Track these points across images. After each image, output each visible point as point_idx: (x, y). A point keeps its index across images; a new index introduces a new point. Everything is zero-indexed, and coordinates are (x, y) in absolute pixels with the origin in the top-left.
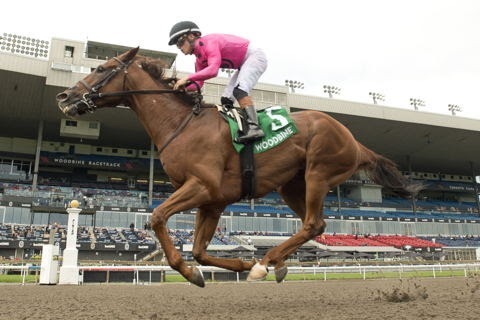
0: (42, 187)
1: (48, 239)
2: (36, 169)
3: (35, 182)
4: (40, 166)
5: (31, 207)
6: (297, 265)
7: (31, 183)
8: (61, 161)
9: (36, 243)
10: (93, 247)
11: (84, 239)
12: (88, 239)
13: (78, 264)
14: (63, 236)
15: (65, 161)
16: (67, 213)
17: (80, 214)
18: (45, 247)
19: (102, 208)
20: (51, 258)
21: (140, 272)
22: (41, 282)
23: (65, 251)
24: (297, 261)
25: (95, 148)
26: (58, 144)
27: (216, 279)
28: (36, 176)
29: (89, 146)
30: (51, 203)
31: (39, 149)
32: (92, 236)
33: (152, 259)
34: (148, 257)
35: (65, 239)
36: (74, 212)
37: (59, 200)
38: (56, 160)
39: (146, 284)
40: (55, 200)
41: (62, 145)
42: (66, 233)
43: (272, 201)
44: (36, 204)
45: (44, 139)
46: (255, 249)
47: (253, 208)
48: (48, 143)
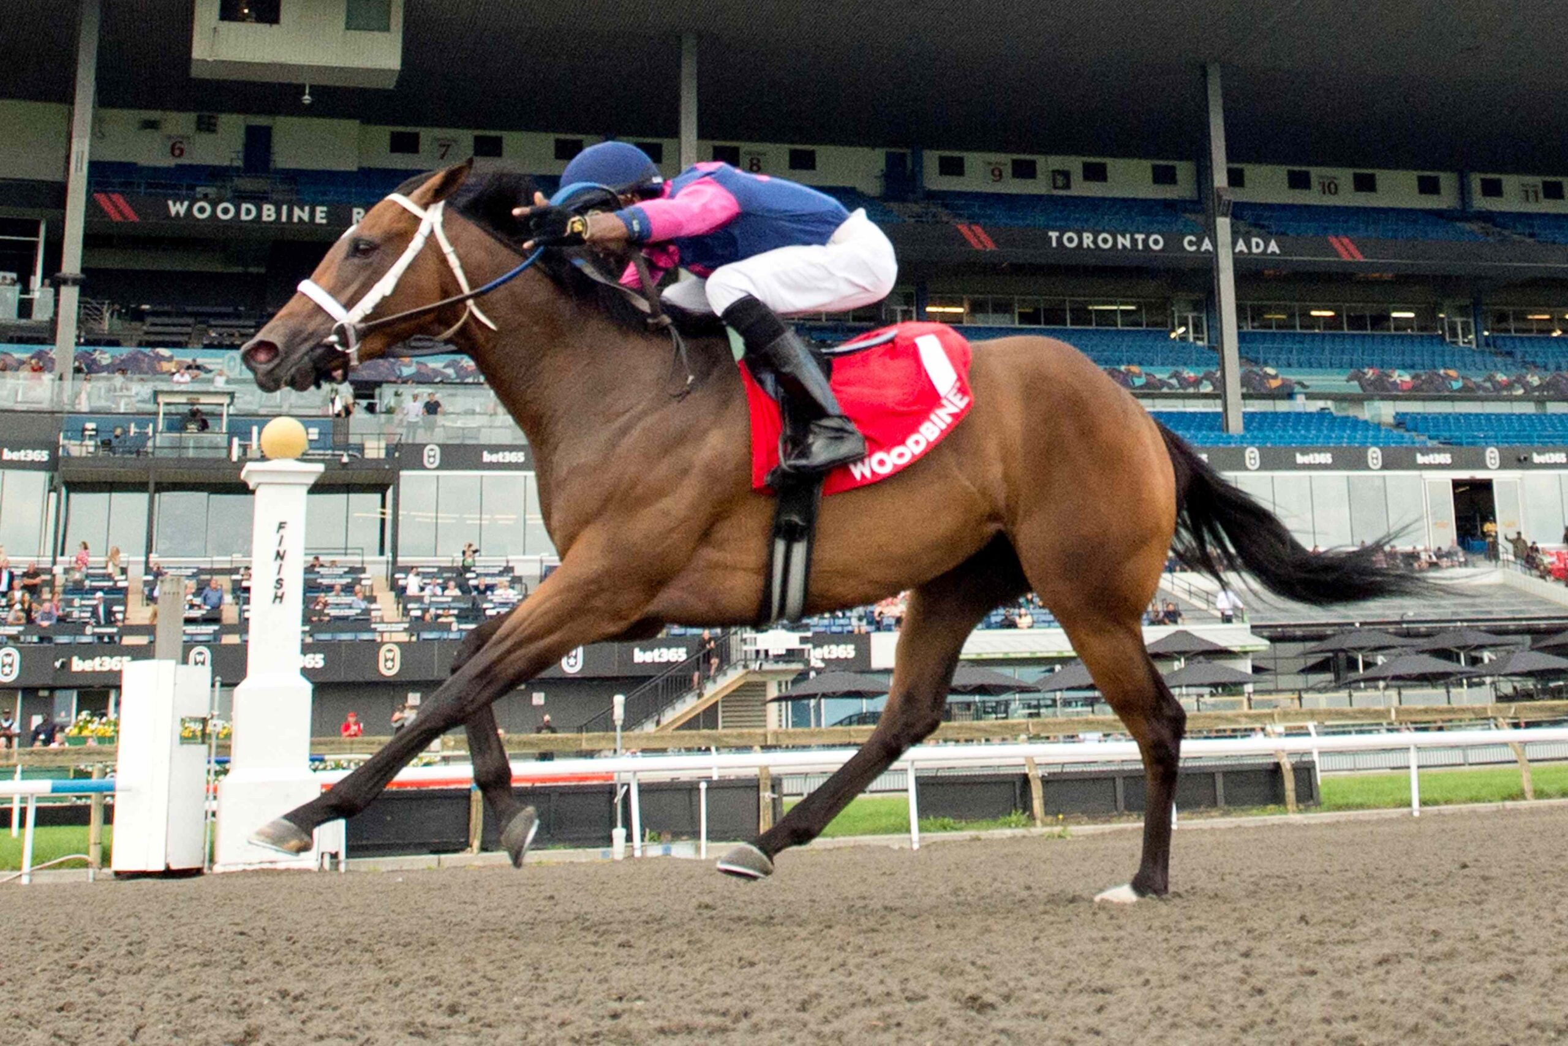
0: (104, 356)
1: (149, 630)
2: (72, 262)
3: (68, 331)
4: (91, 241)
5: (51, 465)
6: (1482, 719)
7: (46, 335)
8: (202, 211)
9: (87, 652)
10: (389, 665)
11: (342, 623)
12: (363, 622)
13: (317, 760)
14: (230, 613)
15: (226, 212)
16: (243, 489)
17: (317, 488)
18: (133, 672)
19: (432, 455)
20: (167, 730)
21: (646, 790)
22: (119, 863)
23: (240, 691)
24: (1481, 697)
25: (382, 134)
26: (180, 122)
27: (1052, 808)
28: (70, 295)
29: (352, 126)
30: (160, 439)
31: (81, 149)
32: (386, 605)
33: (708, 718)
34: (687, 706)
35: (242, 627)
36: (281, 480)
37: (201, 420)
38: (177, 208)
39: (682, 850)
40: (178, 423)
41: (206, 126)
42: (242, 592)
43: (1337, 381)
44: (78, 449)
45: (106, 98)
46: (1262, 644)
47: (1236, 424)
48: (126, 118)
